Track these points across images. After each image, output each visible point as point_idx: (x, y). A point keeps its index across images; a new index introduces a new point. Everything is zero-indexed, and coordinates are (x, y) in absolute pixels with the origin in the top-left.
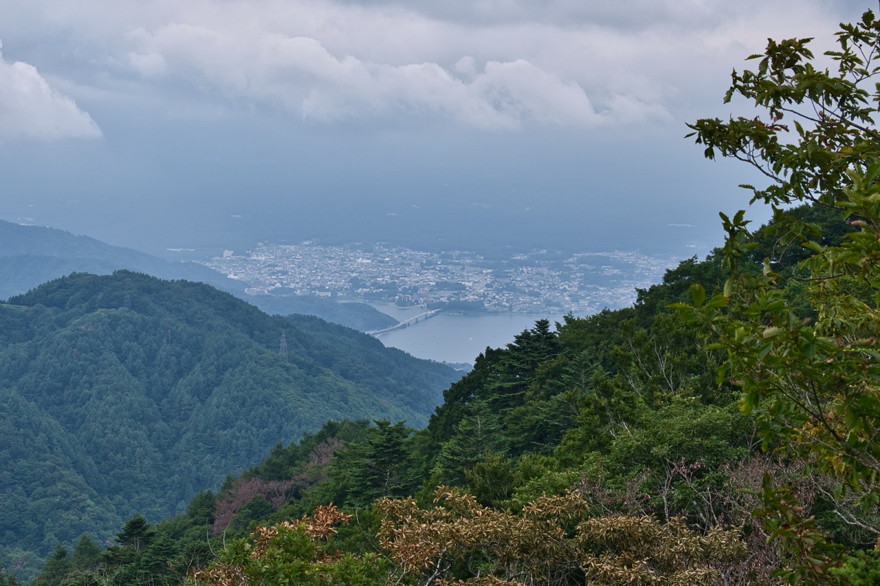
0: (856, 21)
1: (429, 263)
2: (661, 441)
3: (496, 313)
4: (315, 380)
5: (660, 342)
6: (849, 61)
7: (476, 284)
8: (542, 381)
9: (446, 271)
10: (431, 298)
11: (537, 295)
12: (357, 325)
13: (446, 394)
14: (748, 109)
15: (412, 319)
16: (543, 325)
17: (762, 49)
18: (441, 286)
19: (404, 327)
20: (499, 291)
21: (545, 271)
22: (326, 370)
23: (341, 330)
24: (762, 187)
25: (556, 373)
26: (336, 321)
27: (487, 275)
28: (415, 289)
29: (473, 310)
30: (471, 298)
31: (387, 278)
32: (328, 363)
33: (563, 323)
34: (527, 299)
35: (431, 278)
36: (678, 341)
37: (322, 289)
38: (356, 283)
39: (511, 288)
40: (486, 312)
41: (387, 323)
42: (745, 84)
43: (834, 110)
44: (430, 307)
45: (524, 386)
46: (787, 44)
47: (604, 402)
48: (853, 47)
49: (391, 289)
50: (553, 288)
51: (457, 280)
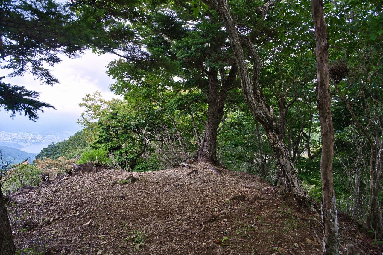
0: (95, 92)
1: (30, 135)
2: (76, 154)
3: (43, 143)
4: (6, 158)
5: (75, 140)
6: (95, 97)
7: (39, 138)
8: (54, 153)
9: (33, 136)
10: (30, 141)
11: (51, 140)
12: (15, 147)
13: (36, 157)
14: (84, 102)
15: (26, 145)
16: (53, 143)
17: (86, 95)
18: (32, 139)
19: (25, 147)
20: (44, 139)
21: (52, 135)
22: (9, 156)
23: (11, 148)
24: (86, 110)
25: (56, 151)
26: (10, 147)
27: (41, 136)
28: (27, 140)
29: (39, 143)
30: (38, 141)
31: (21, 138)
32: (9, 155)
33: (57, 143)
34: (49, 140)
35: (30, 137)
36: (77, 140)
37: (7, 141)
38: (14, 139)
39: (46, 139)
40: (41, 143)
41: (21, 146)
42: (84, 99)
43: (93, 102)
44: (30, 143)
45: (50, 154)
46: (88, 95)
47: (66, 150)
48: (95, 95)
49: (22, 140)
50: (54, 138)
51: (35, 138)
